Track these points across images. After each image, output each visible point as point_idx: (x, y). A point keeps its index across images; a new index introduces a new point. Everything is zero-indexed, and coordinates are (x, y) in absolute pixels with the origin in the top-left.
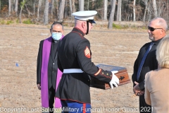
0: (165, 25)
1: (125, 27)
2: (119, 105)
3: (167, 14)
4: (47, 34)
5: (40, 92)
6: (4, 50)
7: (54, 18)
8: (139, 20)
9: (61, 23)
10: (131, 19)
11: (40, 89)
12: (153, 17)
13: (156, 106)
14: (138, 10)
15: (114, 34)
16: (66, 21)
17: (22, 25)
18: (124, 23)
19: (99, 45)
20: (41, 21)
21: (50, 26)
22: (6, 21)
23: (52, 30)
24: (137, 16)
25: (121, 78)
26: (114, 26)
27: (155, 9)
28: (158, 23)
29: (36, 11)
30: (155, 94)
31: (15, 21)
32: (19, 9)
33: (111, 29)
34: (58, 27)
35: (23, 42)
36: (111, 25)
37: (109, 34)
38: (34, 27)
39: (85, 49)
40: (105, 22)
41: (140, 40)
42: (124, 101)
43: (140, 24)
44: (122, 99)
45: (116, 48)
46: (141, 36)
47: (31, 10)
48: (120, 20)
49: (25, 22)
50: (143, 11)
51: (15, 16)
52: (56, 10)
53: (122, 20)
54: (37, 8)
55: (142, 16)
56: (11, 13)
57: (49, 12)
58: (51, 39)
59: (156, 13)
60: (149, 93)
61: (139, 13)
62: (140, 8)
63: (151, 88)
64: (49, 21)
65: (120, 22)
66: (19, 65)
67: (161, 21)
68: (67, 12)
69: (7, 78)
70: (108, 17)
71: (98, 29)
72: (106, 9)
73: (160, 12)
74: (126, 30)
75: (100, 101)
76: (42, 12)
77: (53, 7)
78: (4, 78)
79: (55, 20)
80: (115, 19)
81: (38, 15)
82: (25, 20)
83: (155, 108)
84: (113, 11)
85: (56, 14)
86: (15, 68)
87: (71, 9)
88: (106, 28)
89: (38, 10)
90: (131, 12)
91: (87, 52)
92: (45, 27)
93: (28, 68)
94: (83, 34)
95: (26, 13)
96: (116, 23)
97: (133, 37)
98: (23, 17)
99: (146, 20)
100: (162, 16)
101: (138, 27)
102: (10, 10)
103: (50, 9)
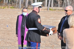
0: (72, 9)
1: (55, 10)
2: (52, 43)
3: (73, 4)
4: (20, 13)
5: (17, 38)
6: (2, 19)
7: (23, 6)
8: (61, 7)
9: (27, 8)
10: (58, 6)
11: (17, 36)
12: (67, 5)
13: (68, 44)
14: (60, 2)
15: (50, 13)
16: (29, 7)
17: (10, 9)
18: (54, 8)
19: (44, 18)
20: (18, 7)
21: (22, 9)
22: (2, 7)
23: (23, 11)
24: (60, 5)
25: (54, 31)
26: (50, 9)
27: (68, 2)
28: (69, 8)
29: (16, 3)
30: (67, 39)
31: (6, 7)
32: (8, 2)
33: (49, 10)
34: (25, 10)
35: (10, 16)
36: (49, 9)
37: (48, 13)
38: (15, 10)
39: (38, 19)
40: (46, 7)
41: (61, 15)
42: (54, 42)
43: (61, 8)
44: (53, 41)
45: (51, 19)
46: (62, 14)
47: (14, 2)
48: (53, 7)
49: (11, 8)
50: (63, 3)
51: (6, 5)
52: (24, 2)
53: (54, 7)
54: (16, 1)
55: (62, 5)
56: (5, 3)
57: (22, 3)
58: (22, 15)
59: (68, 3)
60: (65, 38)
61: (61, 3)
62: (61, 1)
63: (66, 36)
64: (22, 7)
65: (52, 8)
66: (8, 26)
67: (70, 7)
68: (30, 3)
69: (3, 32)
70: (47, 5)
71: (43, 10)
72: (46, 2)
73: (70, 3)
74: (55, 11)
75: (44, 42)
76: (18, 3)
77: (23, 1)
78: (2, 32)
79: (24, 7)
80: (50, 6)
81: (17, 5)
82: (11, 6)
83: (68, 45)
84: (50, 3)
85: (24, 4)
86: (6, 27)
87: (31, 2)
88: (46, 10)
89: (17, 2)
90: (57, 3)
91: (39, 20)
92: (20, 10)
93: (12, 28)
94: (37, 13)
95: (11, 4)
96: (51, 8)
97: (58, 14)
98: (10, 6)
99: (64, 7)
100: (71, 5)
101: (61, 10)
102: (4, 2)
103: (22, 2)
